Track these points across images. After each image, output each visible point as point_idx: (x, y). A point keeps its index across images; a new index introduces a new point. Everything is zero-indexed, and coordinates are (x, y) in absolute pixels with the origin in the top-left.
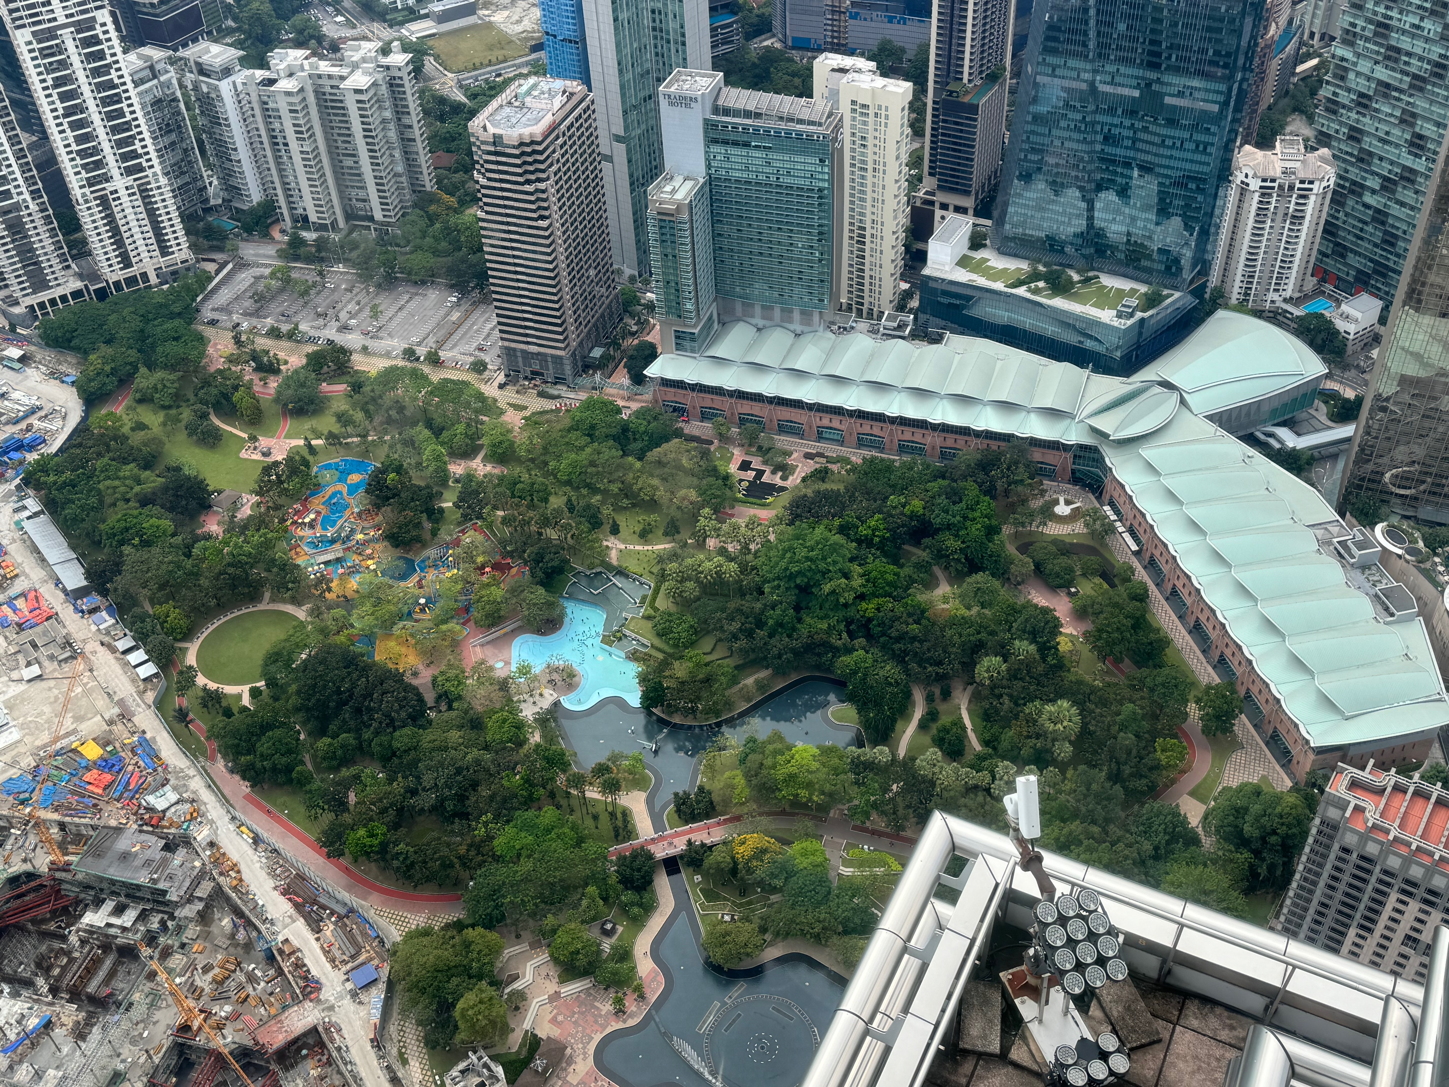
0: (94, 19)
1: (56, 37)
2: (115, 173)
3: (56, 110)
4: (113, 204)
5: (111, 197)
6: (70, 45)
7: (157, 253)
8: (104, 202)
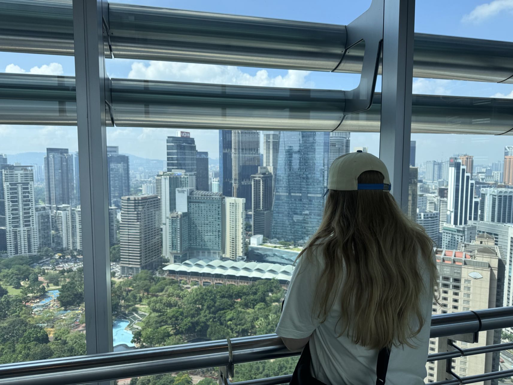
0: (29, 183)
1: (16, 186)
2: (22, 225)
3: (9, 205)
4: (18, 234)
5: (18, 232)
6: (20, 189)
7: (27, 252)
8: (15, 233)
